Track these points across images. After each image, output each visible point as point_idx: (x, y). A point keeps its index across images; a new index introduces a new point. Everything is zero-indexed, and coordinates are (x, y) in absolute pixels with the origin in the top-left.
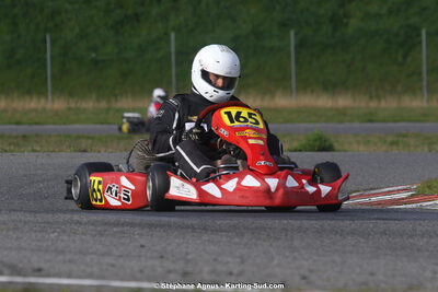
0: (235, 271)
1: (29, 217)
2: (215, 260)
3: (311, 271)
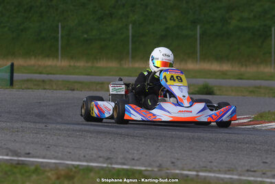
0: (136, 158)
1: (32, 125)
2: (127, 152)
3: (178, 159)
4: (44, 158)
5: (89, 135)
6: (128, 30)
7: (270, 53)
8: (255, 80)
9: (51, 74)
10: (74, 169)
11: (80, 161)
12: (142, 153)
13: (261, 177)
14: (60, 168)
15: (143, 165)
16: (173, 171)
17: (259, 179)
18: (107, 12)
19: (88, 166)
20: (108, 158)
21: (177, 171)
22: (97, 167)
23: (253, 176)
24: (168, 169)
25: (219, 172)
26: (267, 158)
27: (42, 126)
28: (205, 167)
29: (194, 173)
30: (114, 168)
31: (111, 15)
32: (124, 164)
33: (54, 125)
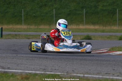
0: (57, 69)
1: (11, 55)
2: (53, 66)
3: (75, 69)
4: (16, 70)
5: (36, 59)
6: (53, 11)
7: (116, 20)
8: (110, 32)
9: (19, 32)
10: (29, 75)
11: (32, 71)
12: (59, 67)
13: (112, 76)
14: (23, 74)
15: (59, 72)
16: (73, 75)
17: (111, 77)
18: (44, 4)
19: (35, 73)
20: (44, 69)
21: (75, 75)
22: (39, 73)
23: (108, 76)
24: (71, 74)
25: (94, 74)
26: (115, 68)
27: (15, 55)
28: (88, 72)
29: (82, 75)
30: (47, 74)
31: (45, 5)
32: (51, 72)
33: (20, 55)
